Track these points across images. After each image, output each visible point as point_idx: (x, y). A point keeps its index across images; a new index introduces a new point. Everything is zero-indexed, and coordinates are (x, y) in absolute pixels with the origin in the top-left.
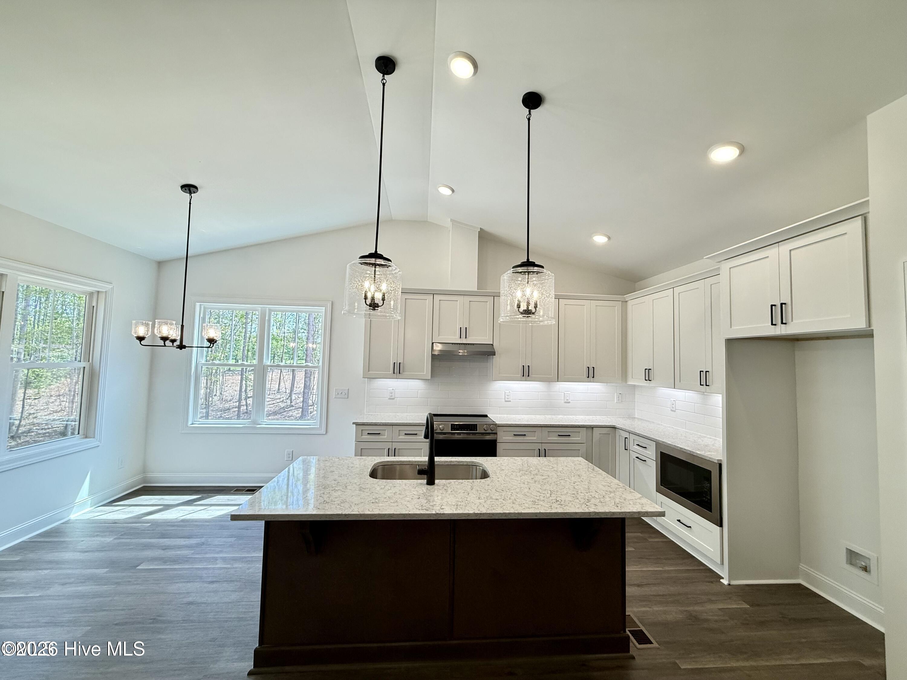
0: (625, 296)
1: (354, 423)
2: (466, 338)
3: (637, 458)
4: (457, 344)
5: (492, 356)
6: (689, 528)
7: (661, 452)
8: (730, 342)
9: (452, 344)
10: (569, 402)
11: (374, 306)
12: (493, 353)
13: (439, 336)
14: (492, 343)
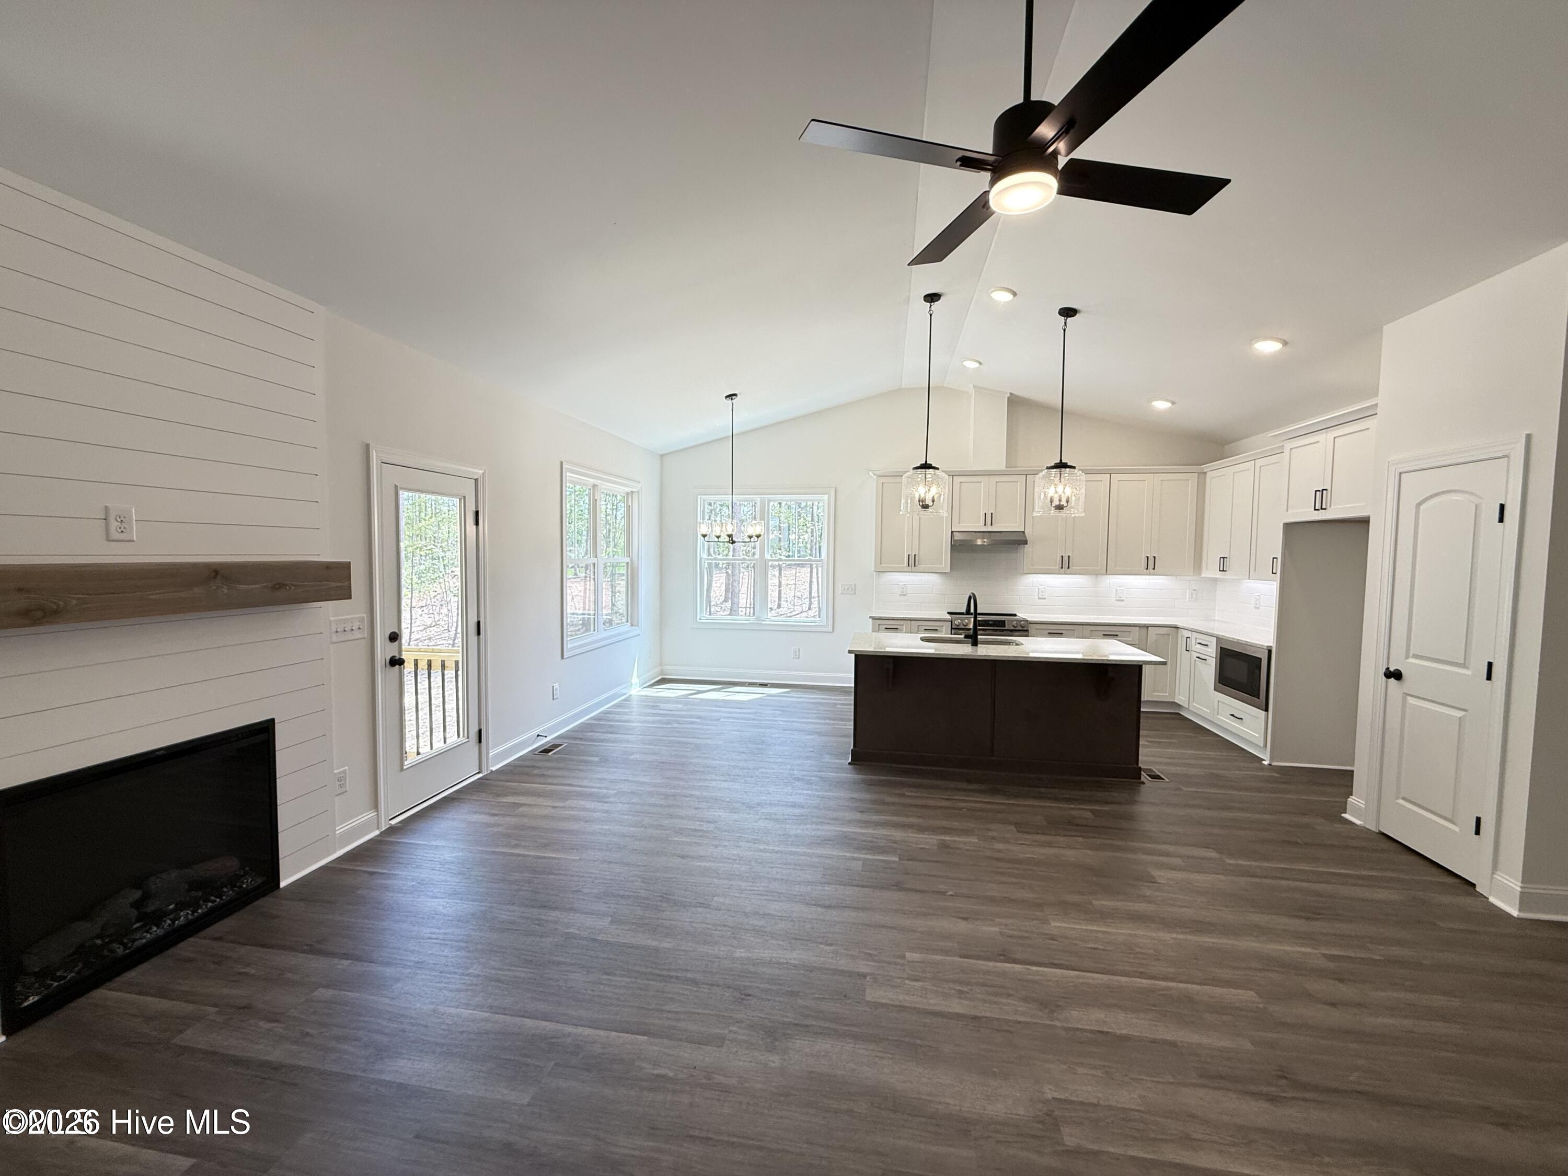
0: (1203, 466)
1: (870, 617)
2: (992, 525)
3: (1198, 658)
4: (981, 532)
5: (1023, 546)
6: (1240, 720)
7: (1221, 647)
8: (1288, 527)
9: (975, 532)
10: (1123, 600)
11: (925, 507)
12: (1025, 542)
13: (959, 523)
14: (1023, 530)
